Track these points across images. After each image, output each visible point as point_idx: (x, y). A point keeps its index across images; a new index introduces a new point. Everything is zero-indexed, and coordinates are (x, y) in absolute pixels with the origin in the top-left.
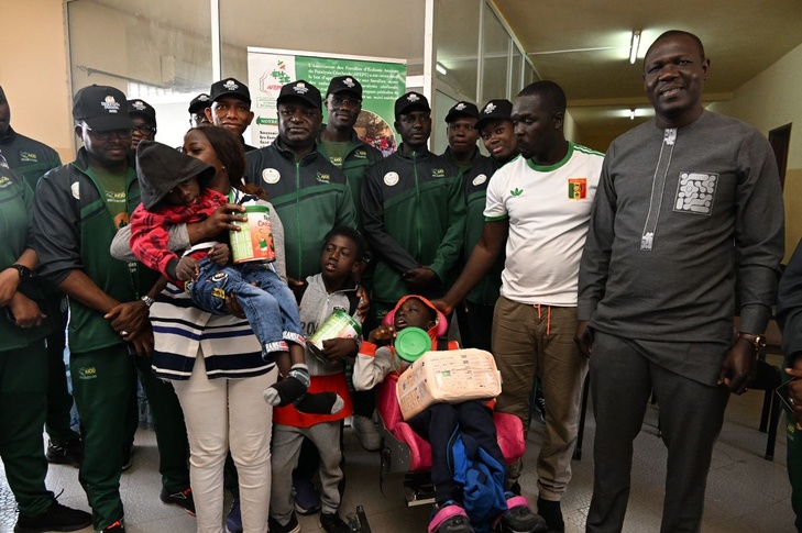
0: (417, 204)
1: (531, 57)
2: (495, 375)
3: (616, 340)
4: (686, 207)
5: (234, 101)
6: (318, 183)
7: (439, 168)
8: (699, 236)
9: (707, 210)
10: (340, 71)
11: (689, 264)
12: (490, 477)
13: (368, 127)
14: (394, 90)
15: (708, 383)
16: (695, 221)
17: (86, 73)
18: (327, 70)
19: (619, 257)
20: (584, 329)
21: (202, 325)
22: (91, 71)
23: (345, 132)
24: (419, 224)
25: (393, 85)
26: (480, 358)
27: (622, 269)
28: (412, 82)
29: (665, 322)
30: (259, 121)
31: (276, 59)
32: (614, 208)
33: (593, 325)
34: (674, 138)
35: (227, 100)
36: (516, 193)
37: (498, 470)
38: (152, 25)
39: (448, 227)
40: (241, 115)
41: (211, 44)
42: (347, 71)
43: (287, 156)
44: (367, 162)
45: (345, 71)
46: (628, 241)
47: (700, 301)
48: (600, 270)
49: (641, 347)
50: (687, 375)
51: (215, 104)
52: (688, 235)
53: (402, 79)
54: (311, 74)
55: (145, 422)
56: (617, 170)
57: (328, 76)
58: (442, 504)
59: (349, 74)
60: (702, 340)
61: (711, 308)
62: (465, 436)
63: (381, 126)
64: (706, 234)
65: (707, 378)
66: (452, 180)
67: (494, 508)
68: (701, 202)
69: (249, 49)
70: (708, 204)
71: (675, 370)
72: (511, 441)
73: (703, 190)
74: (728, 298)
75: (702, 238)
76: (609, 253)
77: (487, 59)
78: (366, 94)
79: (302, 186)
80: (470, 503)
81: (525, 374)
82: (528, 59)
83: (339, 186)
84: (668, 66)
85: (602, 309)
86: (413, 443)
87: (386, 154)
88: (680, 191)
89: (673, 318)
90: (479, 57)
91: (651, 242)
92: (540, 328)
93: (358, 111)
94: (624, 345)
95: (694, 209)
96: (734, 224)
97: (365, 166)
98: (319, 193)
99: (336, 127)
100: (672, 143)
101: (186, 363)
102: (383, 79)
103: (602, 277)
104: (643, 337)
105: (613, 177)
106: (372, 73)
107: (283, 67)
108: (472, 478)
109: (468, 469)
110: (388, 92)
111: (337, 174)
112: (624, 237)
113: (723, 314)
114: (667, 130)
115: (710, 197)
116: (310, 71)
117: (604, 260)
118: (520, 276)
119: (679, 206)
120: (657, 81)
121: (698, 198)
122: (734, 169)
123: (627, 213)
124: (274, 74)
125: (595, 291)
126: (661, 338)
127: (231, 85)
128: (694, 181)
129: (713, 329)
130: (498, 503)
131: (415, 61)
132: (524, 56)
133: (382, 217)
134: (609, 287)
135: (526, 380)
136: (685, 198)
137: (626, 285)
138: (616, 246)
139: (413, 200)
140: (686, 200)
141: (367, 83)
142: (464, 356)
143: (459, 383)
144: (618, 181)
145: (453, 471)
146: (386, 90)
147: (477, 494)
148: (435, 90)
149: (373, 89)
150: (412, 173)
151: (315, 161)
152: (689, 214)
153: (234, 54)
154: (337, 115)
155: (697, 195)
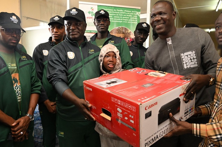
9: (197, 65)
14: (135, 19)
16: (194, 71)
17: (26, 18)
25: (135, 17)
28: (142, 16)
34: (171, 41)
45: (117, 11)
53: (138, 15)
63: (130, 34)
68: (193, 63)
69: (80, 2)
70: (196, 63)
73: (192, 58)
79: (84, 58)
88: (183, 61)
95: (192, 66)
100: (171, 43)
102: (131, 15)
106: (127, 12)
107: (93, 10)
110: (133, 20)
114: (167, 39)
115: (196, 60)
119: (185, 67)
124: (89, 13)
127: (56, 18)
128: (187, 56)
132: (176, 10)
136: (186, 63)
154: (99, 27)
155: (190, 61)
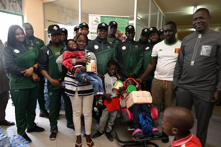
0: (130, 55)
1: (164, 14)
2: (151, 98)
3: (183, 90)
4: (203, 54)
5: (85, 28)
6: (108, 49)
7: (137, 45)
8: (206, 62)
10: (112, 20)
11: (204, 69)
12: (148, 123)
13: (119, 34)
14: (126, 25)
15: (208, 101)
16: (206, 58)
17: (48, 21)
18: (108, 20)
19: (185, 68)
20: (175, 87)
21: (77, 83)
22: (49, 21)
23: (113, 36)
24: (131, 60)
25: (126, 23)
26: (147, 93)
27: (185, 71)
28: (131, 22)
29: (196, 85)
30: (91, 33)
31: (95, 17)
32: (184, 55)
33: (178, 86)
34: (201, 36)
35: (83, 28)
36: (161, 50)
37: (150, 121)
38: (64, 9)
39: (139, 60)
40: (86, 31)
41: (79, 13)
42: (114, 20)
43: (100, 42)
44: (118, 43)
45: (113, 20)
46: (187, 63)
47: (207, 80)
48: (179, 71)
49: (190, 92)
50: (202, 99)
51: (80, 29)
52: (203, 62)
53: (128, 21)
54: (105, 21)
55: (62, 108)
56: (185, 45)
57: (109, 21)
58: (136, 129)
59: (114, 21)
60: (207, 90)
61: (209, 82)
62: (142, 113)
63: (122, 34)
64: (209, 62)
65: (207, 100)
66: (140, 48)
67: (149, 130)
69: (89, 15)
70: (209, 54)
71: (200, 98)
72: (154, 115)
73: (208, 50)
74: (214, 79)
75: (208, 63)
76: (182, 67)
77: (151, 15)
78: (119, 26)
79: (104, 50)
80: (143, 128)
81: (160, 99)
82: (164, 15)
83: (112, 49)
84: (198, 19)
85: (180, 82)
86: (129, 114)
87: (123, 41)
88: (202, 50)
89: (199, 84)
90: (149, 14)
91: (193, 63)
92: (164, 86)
93: (116, 30)
94: (185, 91)
95: (205, 55)
96: (217, 59)
97: (117, 44)
98: (108, 51)
99: (110, 34)
100: (200, 38)
101: (73, 92)
102: (123, 22)
103: (180, 73)
104: (191, 89)
105: (184, 47)
106: (120, 20)
107: (97, 19)
108: (144, 122)
109: (143, 120)
111: (112, 46)
112: (186, 62)
113: (213, 83)
114: (199, 34)
115: (210, 52)
116: (104, 20)
117: (181, 69)
118: (159, 72)
119: (201, 54)
120: (195, 23)
121: (207, 52)
122: (217, 44)
123: (187, 56)
124: (95, 21)
125: (178, 77)
126: (195, 89)
127: (84, 24)
128: (206, 48)
129: (210, 87)
130: (150, 129)
131: (132, 16)
132: (162, 14)
133: (121, 58)
134: (182, 76)
135: (160, 100)
136: (203, 52)
137: (186, 75)
138: (184, 65)
139: (129, 53)
140: (203, 53)
141: (119, 23)
142: (143, 93)
143: (141, 99)
144: (185, 48)
145: (139, 121)
146: (124, 24)
147: (145, 126)
148: (137, 24)
149: (120, 24)
150: (129, 46)
151: (106, 43)
152: (204, 56)
153: (84, 16)
154: (111, 31)
155: (206, 51)
